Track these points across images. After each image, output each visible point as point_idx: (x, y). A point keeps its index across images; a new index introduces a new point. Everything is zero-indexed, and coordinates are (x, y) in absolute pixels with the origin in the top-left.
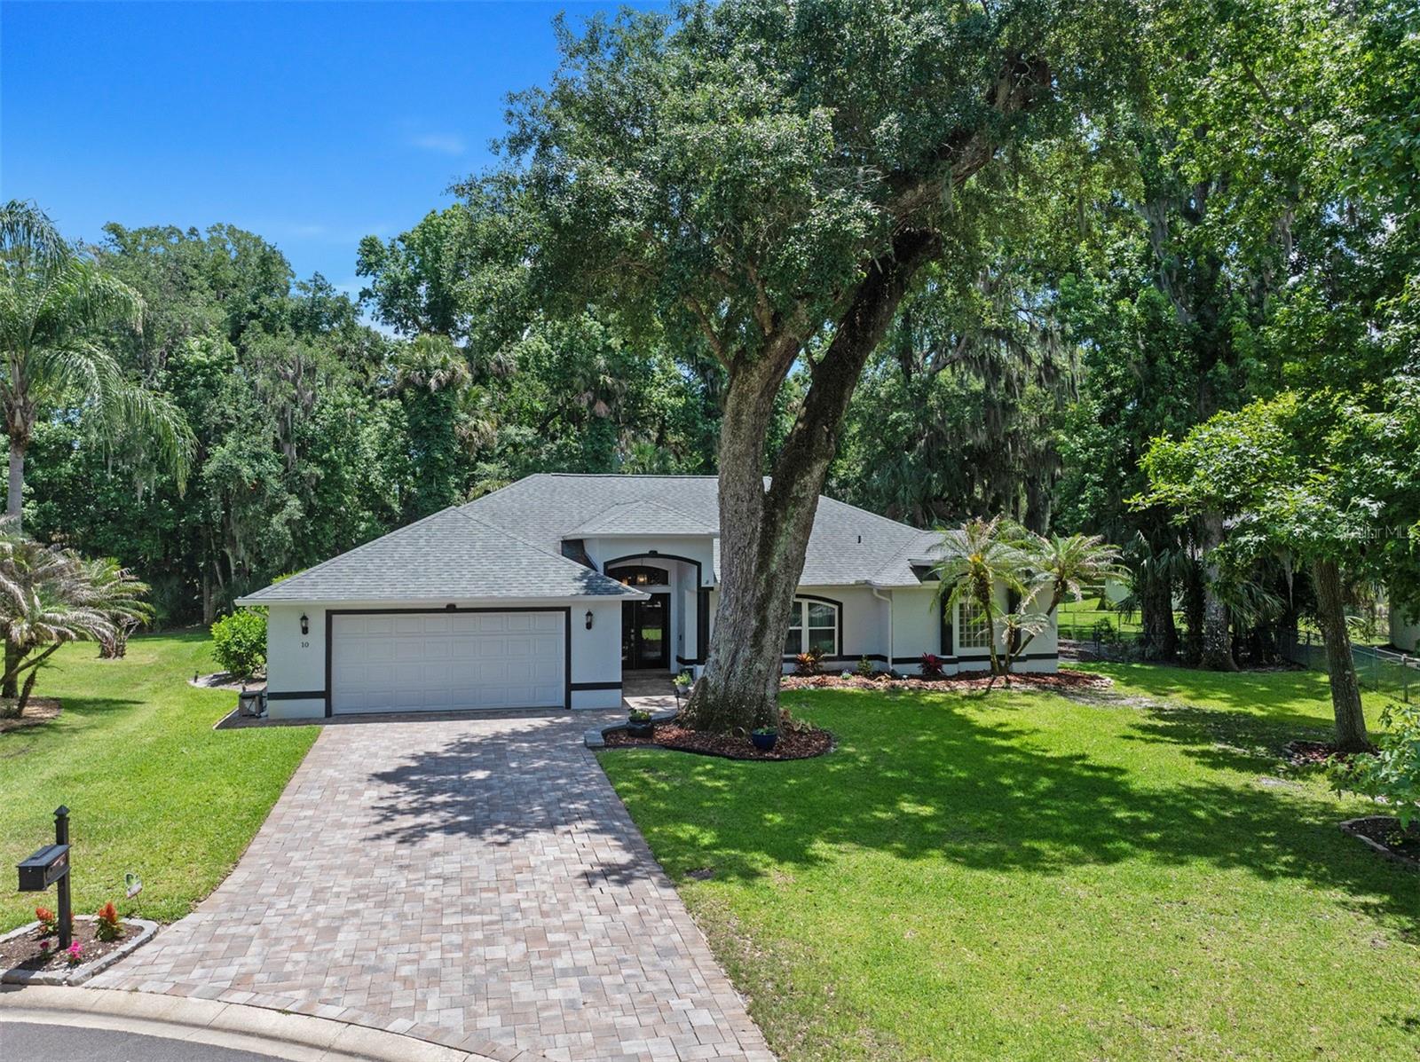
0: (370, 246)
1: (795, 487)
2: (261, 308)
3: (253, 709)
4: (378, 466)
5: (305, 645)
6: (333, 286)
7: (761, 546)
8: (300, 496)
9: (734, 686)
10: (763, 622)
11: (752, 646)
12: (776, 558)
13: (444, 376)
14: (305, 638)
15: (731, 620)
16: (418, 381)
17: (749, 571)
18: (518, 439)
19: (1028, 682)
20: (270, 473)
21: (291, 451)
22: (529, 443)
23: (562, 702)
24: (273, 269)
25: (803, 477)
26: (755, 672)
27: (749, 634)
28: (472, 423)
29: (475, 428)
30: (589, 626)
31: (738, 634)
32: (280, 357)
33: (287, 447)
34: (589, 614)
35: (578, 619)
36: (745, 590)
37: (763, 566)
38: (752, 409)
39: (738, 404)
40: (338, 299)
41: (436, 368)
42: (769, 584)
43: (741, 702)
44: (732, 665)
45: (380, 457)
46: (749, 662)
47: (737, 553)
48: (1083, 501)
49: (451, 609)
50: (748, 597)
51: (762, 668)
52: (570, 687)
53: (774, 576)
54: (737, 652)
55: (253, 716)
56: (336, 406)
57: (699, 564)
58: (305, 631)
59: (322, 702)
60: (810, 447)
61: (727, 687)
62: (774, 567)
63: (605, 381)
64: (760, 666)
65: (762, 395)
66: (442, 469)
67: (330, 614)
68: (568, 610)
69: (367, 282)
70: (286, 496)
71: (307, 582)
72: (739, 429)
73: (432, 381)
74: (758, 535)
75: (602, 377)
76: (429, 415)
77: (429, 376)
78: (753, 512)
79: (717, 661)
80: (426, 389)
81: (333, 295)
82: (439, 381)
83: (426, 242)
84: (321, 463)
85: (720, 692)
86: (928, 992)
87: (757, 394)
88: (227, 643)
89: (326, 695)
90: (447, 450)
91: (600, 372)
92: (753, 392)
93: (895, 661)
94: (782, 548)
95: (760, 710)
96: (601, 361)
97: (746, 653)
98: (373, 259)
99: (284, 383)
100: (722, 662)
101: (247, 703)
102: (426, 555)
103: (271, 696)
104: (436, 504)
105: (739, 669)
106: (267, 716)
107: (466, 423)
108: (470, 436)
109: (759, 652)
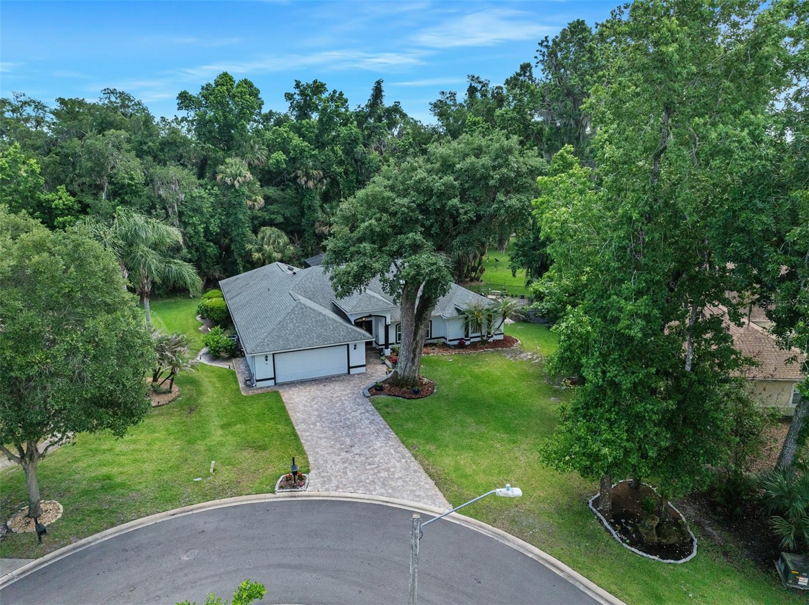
0: (185, 96)
3: (250, 384)
5: (267, 365)
9: (406, 374)
10: (415, 355)
11: (411, 362)
12: (418, 336)
13: (241, 180)
14: (266, 363)
15: (405, 355)
16: (229, 183)
17: (410, 341)
23: (347, 372)
25: (426, 311)
26: (412, 370)
27: (410, 359)
28: (254, 198)
29: (255, 201)
30: (354, 348)
31: (407, 359)
34: (355, 345)
35: (352, 347)
36: (410, 346)
37: (414, 339)
41: (236, 176)
42: (416, 344)
43: (408, 379)
44: (405, 368)
46: (410, 367)
47: (407, 336)
50: (410, 348)
52: (349, 368)
53: (418, 341)
54: (407, 364)
55: (250, 386)
57: (385, 317)
58: (266, 360)
59: (274, 380)
61: (404, 374)
62: (418, 339)
63: (312, 173)
64: (414, 368)
68: (348, 345)
73: (236, 182)
74: (413, 331)
75: (311, 171)
76: (235, 198)
77: (233, 179)
78: (412, 325)
79: (401, 367)
80: (233, 187)
82: (239, 182)
85: (402, 376)
86: (466, 477)
89: (274, 378)
90: (245, 214)
91: (309, 168)
93: (450, 341)
94: (420, 333)
95: (414, 381)
96: (310, 163)
97: (409, 364)
98: (186, 103)
99: (171, 192)
101: (248, 382)
102: (298, 327)
103: (257, 381)
104: (242, 238)
105: (408, 369)
106: (255, 386)
107: (251, 197)
108: (254, 204)
109: (414, 364)
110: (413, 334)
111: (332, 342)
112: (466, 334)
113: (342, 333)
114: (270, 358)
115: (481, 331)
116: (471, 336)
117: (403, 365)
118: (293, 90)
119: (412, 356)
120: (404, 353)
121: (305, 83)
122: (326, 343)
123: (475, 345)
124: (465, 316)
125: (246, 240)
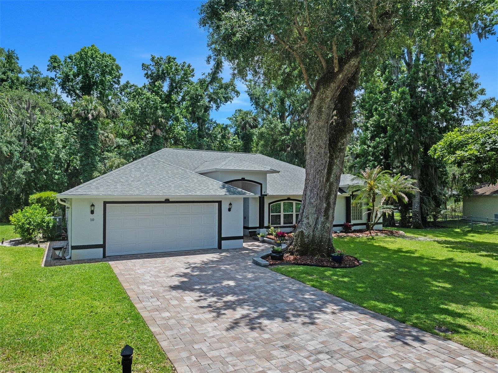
0: (54, 59)
1: (339, 144)
2: (8, 78)
3: (61, 255)
4: (64, 151)
5: (92, 220)
6: (41, 73)
7: (328, 170)
8: (29, 162)
9: (317, 234)
10: (328, 205)
11: (324, 216)
12: (332, 176)
13: (95, 113)
14: (92, 216)
15: (315, 204)
16: (83, 115)
17: (323, 180)
18: (121, 143)
19: (382, 233)
20: (16, 151)
21: (24, 142)
22: (126, 145)
23: (216, 246)
24: (13, 61)
25: (342, 139)
26: (326, 228)
27: (323, 210)
28: (106, 134)
29: (107, 137)
30: (229, 210)
31: (318, 211)
32: (20, 99)
33: (22, 140)
34: (230, 204)
35: (225, 207)
36: (321, 190)
37: (328, 180)
38: (327, 106)
39: (320, 103)
40: (44, 78)
41: (91, 110)
42: (330, 188)
43: (321, 242)
44: (315, 225)
45: (64, 147)
46: (323, 223)
47: (318, 173)
49: (167, 201)
50: (322, 194)
51: (329, 226)
52: (221, 239)
53: (332, 183)
54: (317, 218)
55: (61, 259)
56: (45, 124)
57: (261, 184)
58: (92, 212)
59: (102, 249)
60: (345, 126)
61: (313, 235)
62: (331, 180)
63: (161, 121)
65: (331, 100)
66: (93, 153)
67: (105, 203)
68: (220, 203)
69: (52, 74)
70: (23, 161)
71: (92, 187)
72: (321, 115)
73: (90, 115)
74: (327, 164)
75: (160, 119)
76: (88, 130)
77: (88, 113)
78: (326, 154)
79: (308, 223)
80: (87, 118)
81: (42, 76)
82: (93, 115)
83: (82, 59)
84: (39, 148)
85: (311, 237)
87: (329, 99)
88: (23, 224)
89: (103, 246)
90: (95, 145)
91: (159, 117)
92: (328, 98)
94: (334, 171)
95: (328, 245)
96: (160, 113)
97: (322, 219)
98: (56, 65)
99: (23, 111)
100: (311, 223)
101: (57, 252)
102: (147, 176)
103: (74, 248)
104: (90, 168)
105: (319, 226)
106: (70, 258)
107: (103, 134)
108: (105, 140)
109: (327, 218)
110: (326, 170)
111: (198, 193)
112: (348, 219)
113: (211, 187)
114: (99, 210)
115: (361, 219)
116: (353, 222)
117: (311, 221)
119: (325, 205)
120: (312, 201)
121: (159, 57)
122: (190, 194)
123: (361, 231)
124: (347, 195)
125: (94, 170)
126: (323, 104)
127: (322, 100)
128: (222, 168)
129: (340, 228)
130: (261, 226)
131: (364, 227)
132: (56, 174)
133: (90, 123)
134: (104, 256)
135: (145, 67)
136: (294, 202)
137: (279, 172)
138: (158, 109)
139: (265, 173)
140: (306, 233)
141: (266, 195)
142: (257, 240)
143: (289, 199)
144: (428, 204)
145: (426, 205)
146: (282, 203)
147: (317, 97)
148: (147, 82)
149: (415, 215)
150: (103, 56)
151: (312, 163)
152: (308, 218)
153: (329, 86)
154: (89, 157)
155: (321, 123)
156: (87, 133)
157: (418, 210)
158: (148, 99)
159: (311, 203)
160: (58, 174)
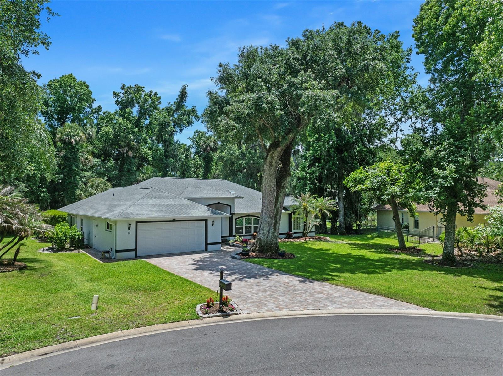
1: (283, 184)
5: (129, 233)
7: (276, 200)
9: (269, 239)
10: (276, 222)
11: (274, 228)
12: (278, 203)
13: (77, 138)
14: (129, 231)
15: (268, 221)
16: (67, 140)
17: (273, 206)
18: (95, 163)
19: (314, 238)
23: (204, 249)
25: (284, 181)
26: (275, 236)
27: (273, 225)
28: (85, 157)
29: (87, 159)
30: (213, 225)
31: (270, 225)
34: (213, 221)
35: (210, 223)
36: (272, 212)
37: (276, 206)
38: (275, 162)
41: (74, 136)
43: (272, 244)
44: (268, 234)
46: (273, 233)
47: (270, 202)
48: (307, 189)
49: (174, 220)
50: (272, 215)
51: (276, 234)
52: (207, 244)
53: (278, 208)
54: (269, 230)
55: (109, 258)
57: (231, 206)
58: (129, 228)
59: (135, 252)
60: (286, 172)
61: (267, 240)
62: (278, 206)
63: (133, 144)
65: (277, 158)
66: (75, 173)
67: (137, 222)
68: (206, 220)
71: (128, 212)
72: (272, 167)
73: (73, 140)
74: (275, 197)
75: (132, 143)
76: (71, 153)
77: (72, 138)
78: (274, 190)
80: (70, 143)
82: (75, 140)
85: (265, 242)
89: (136, 250)
91: (131, 140)
92: (276, 156)
94: (280, 201)
95: (276, 246)
96: (131, 137)
97: (272, 230)
100: (265, 233)
101: (106, 255)
103: (117, 251)
104: (73, 187)
105: (270, 235)
106: (115, 258)
107: (83, 156)
108: (85, 161)
109: (275, 230)
110: (274, 200)
111: (194, 215)
112: (290, 229)
113: (200, 210)
114: (133, 227)
115: (299, 229)
116: (293, 231)
117: (266, 231)
118: (119, 90)
119: (274, 222)
120: (266, 219)
121: (129, 86)
122: (189, 215)
123: (299, 238)
124: (289, 212)
125: (76, 188)
126: (273, 161)
127: (272, 158)
128: (205, 196)
129: (285, 236)
130: (231, 235)
131: (301, 234)
132: (42, 192)
133: (73, 147)
134: (136, 256)
135: (115, 94)
136: (253, 218)
137: (243, 198)
138: (129, 134)
139: (233, 199)
140: (262, 239)
141: (234, 214)
142: (229, 245)
143: (249, 216)
144: (350, 217)
145: (348, 217)
146: (244, 218)
147: (269, 156)
148: (117, 108)
149: (340, 224)
150: (80, 85)
151: (266, 196)
152: (264, 230)
153: (276, 149)
154: (71, 177)
155: (271, 172)
156: (70, 156)
157: (343, 221)
158: (120, 124)
159: (265, 221)
160: (44, 192)
